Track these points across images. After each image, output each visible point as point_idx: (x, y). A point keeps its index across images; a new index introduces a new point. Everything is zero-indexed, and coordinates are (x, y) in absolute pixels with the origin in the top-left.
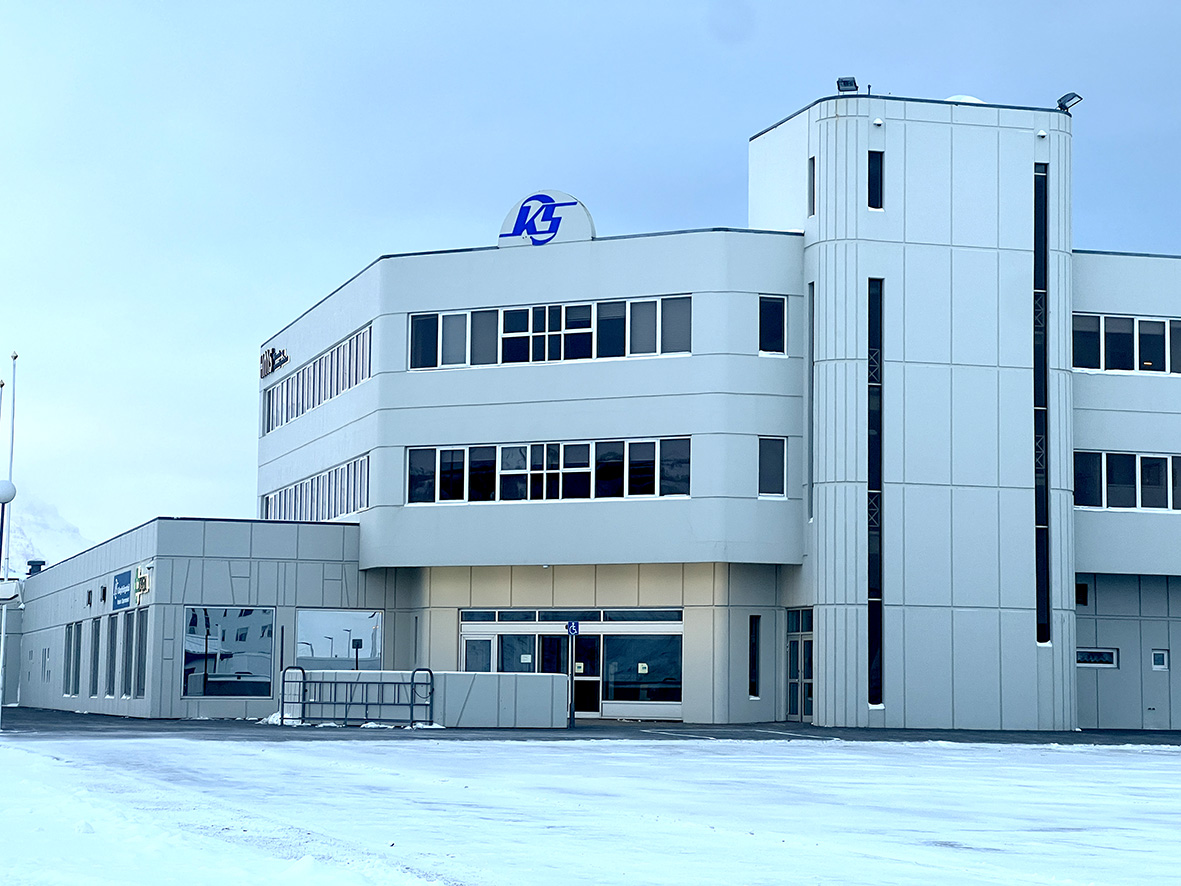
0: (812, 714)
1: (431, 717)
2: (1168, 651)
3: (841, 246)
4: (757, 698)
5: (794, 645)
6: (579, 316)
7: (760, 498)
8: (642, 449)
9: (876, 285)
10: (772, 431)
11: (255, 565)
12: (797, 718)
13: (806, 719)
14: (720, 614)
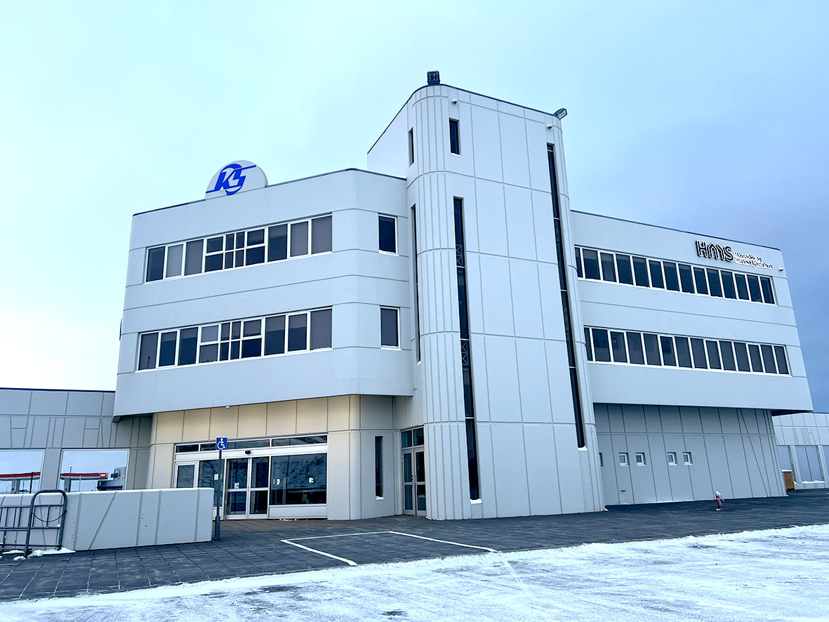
0: (425, 510)
1: (61, 540)
3: (434, 176)
4: (382, 498)
5: (407, 457)
6: (256, 236)
7: (382, 348)
8: (298, 319)
9: (458, 203)
10: (390, 302)
12: (412, 512)
14: (354, 436)
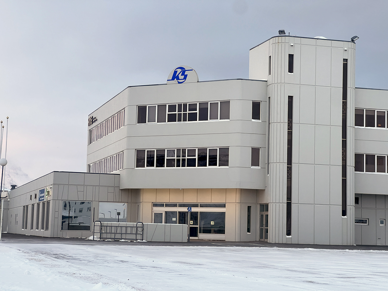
0: (268, 239)
1: (143, 238)
2: (385, 219)
3: (279, 85)
4: (250, 233)
5: (262, 216)
6: (193, 107)
7: (251, 168)
8: (213, 151)
9: (291, 98)
10: (256, 145)
11: (85, 187)
12: (263, 240)
13: (266, 240)
14: (238, 206)
